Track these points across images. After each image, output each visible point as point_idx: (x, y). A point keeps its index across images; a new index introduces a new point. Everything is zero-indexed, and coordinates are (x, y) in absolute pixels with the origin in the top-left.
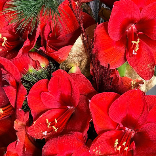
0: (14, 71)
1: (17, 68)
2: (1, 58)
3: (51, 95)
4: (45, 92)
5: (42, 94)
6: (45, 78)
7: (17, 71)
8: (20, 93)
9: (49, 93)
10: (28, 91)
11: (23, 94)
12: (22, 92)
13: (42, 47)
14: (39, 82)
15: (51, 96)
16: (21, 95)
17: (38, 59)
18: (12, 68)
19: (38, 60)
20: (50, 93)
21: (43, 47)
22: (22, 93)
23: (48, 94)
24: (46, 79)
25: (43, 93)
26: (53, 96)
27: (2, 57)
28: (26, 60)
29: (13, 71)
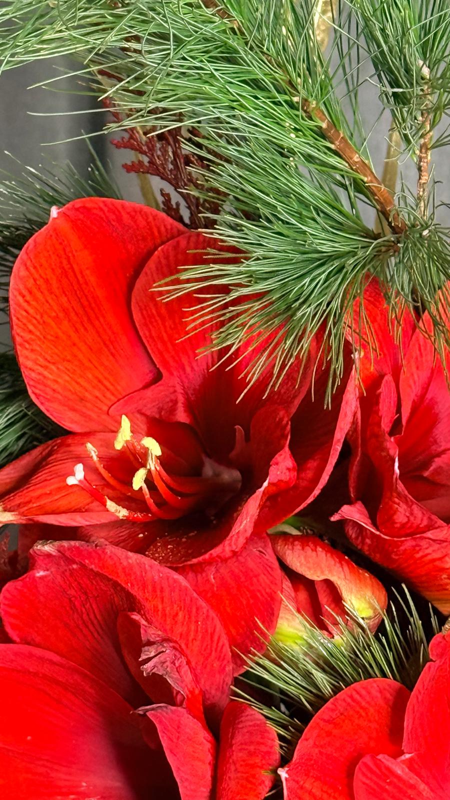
0: (197, 631)
1: (212, 614)
2: (127, 558)
3: (413, 779)
4: (380, 757)
5: (365, 764)
6: (384, 675)
7: (212, 635)
8: (237, 755)
9: (403, 762)
10: (289, 744)
11: (257, 760)
12: (252, 748)
13: (350, 502)
14: (351, 697)
15: (412, 787)
16: (247, 765)
17: (330, 571)
18: (190, 613)
19: (334, 579)
20: (410, 764)
21: (359, 505)
22: (251, 754)
23: (399, 768)
24: (391, 680)
25: (367, 759)
26: (422, 786)
27: (130, 554)
28: (263, 578)
29: (192, 634)
